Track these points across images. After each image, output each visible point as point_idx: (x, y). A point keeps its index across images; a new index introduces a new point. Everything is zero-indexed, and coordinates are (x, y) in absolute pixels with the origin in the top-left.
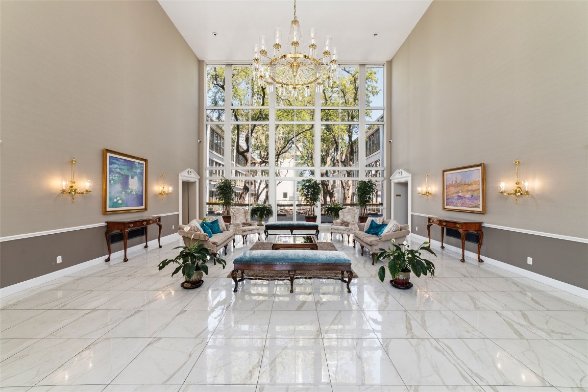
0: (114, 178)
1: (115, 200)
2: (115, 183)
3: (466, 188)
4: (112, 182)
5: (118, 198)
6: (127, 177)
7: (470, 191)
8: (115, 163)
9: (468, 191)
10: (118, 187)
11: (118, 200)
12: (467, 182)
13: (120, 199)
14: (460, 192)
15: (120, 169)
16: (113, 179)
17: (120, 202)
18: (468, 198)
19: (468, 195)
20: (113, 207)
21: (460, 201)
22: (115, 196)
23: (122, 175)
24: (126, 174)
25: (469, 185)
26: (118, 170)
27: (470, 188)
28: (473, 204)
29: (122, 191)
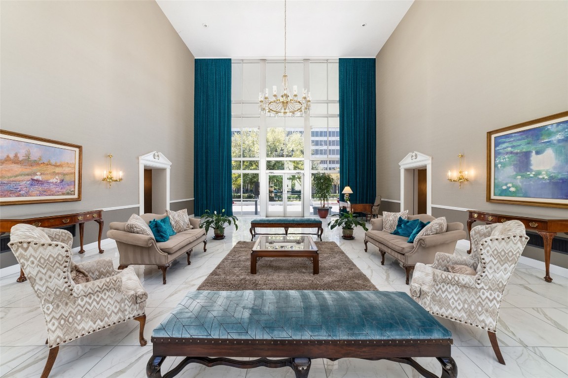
0: (502, 161)
1: (504, 187)
2: (504, 165)
3: (51, 169)
4: (499, 165)
5: (509, 185)
6: (527, 155)
7: (58, 174)
8: (504, 142)
9: (55, 174)
10: (510, 171)
11: (510, 187)
12: (53, 162)
13: (513, 186)
14: (38, 173)
15: (512, 147)
16: (500, 163)
17: (512, 189)
18: (56, 184)
19: (55, 179)
20: (500, 195)
21: (38, 188)
22: (505, 182)
23: (517, 153)
24: (524, 150)
25: (56, 166)
26: (509, 149)
27: (58, 170)
28: (64, 191)
29: (517, 175)
